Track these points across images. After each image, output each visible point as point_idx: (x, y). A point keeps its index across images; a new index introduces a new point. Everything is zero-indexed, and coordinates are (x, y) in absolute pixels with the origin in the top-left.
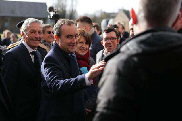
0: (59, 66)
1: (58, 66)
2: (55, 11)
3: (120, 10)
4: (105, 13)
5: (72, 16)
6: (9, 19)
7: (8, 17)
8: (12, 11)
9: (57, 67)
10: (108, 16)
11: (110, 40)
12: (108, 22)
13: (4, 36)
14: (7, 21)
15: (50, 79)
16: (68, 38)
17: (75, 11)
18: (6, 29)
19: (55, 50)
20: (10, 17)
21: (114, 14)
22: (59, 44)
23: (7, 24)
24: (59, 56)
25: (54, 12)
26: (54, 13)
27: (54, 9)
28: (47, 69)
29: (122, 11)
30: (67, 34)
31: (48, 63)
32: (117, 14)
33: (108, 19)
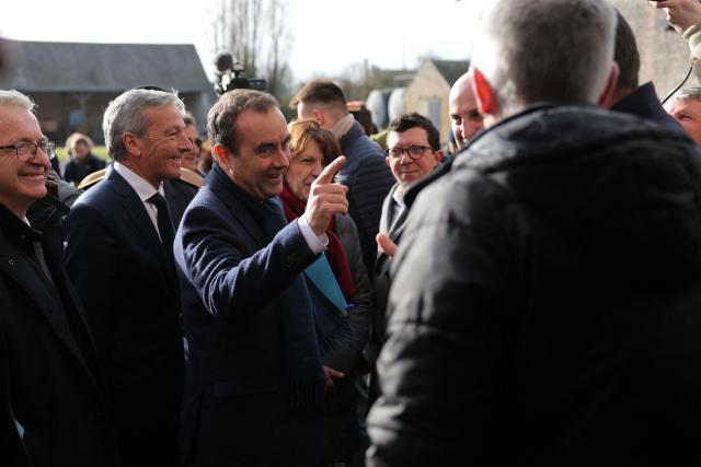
0: (232, 236)
1: (227, 234)
2: (237, 67)
3: (423, 60)
4: (376, 70)
5: (275, 84)
6: (82, 100)
7: (79, 93)
8: (92, 77)
9: (223, 239)
10: (388, 81)
11: (406, 154)
12: (386, 99)
13: (70, 153)
14: (76, 105)
15: (203, 273)
16: (263, 154)
17: (285, 68)
18: (74, 130)
19: (214, 189)
20: (85, 93)
21: (404, 72)
22: (231, 173)
23: (76, 116)
24: (229, 207)
25: (233, 71)
26: (233, 75)
27: (235, 60)
28: (193, 247)
29: (430, 64)
30: (259, 143)
31: (196, 229)
32: (414, 72)
33: (386, 91)
